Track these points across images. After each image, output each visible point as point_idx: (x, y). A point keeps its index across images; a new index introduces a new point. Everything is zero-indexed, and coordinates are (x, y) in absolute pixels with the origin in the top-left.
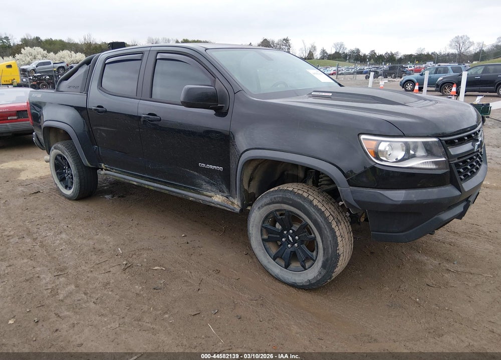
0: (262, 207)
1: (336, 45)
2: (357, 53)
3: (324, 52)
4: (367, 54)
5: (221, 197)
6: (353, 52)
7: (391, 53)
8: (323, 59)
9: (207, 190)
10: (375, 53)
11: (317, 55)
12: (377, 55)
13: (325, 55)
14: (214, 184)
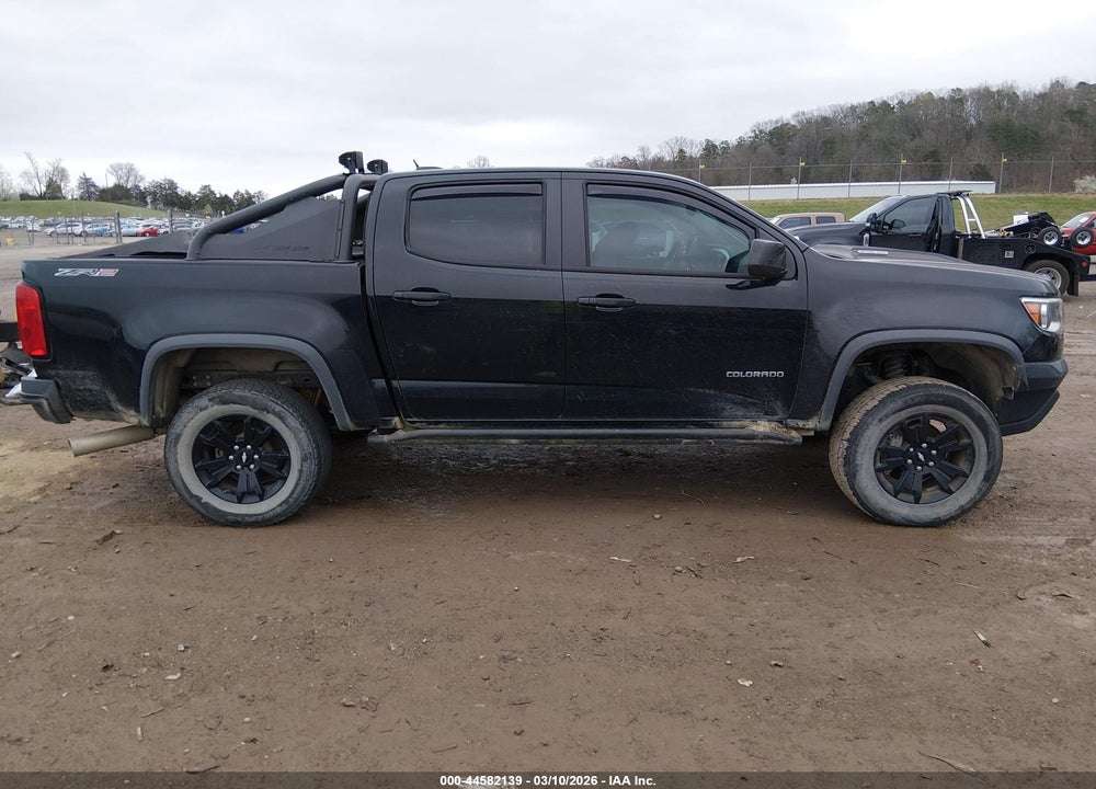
0: (887, 416)
1: (115, 169)
2: (169, 188)
3: (86, 183)
4: (194, 192)
5: (767, 424)
6: (160, 186)
7: (247, 193)
8: (89, 198)
9: (736, 418)
10: (212, 193)
11: (71, 188)
12: (218, 196)
13: (93, 190)
14: (755, 405)
